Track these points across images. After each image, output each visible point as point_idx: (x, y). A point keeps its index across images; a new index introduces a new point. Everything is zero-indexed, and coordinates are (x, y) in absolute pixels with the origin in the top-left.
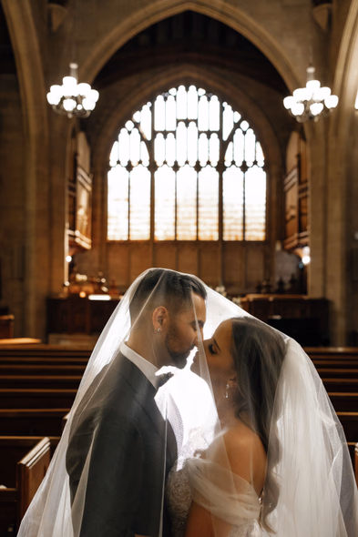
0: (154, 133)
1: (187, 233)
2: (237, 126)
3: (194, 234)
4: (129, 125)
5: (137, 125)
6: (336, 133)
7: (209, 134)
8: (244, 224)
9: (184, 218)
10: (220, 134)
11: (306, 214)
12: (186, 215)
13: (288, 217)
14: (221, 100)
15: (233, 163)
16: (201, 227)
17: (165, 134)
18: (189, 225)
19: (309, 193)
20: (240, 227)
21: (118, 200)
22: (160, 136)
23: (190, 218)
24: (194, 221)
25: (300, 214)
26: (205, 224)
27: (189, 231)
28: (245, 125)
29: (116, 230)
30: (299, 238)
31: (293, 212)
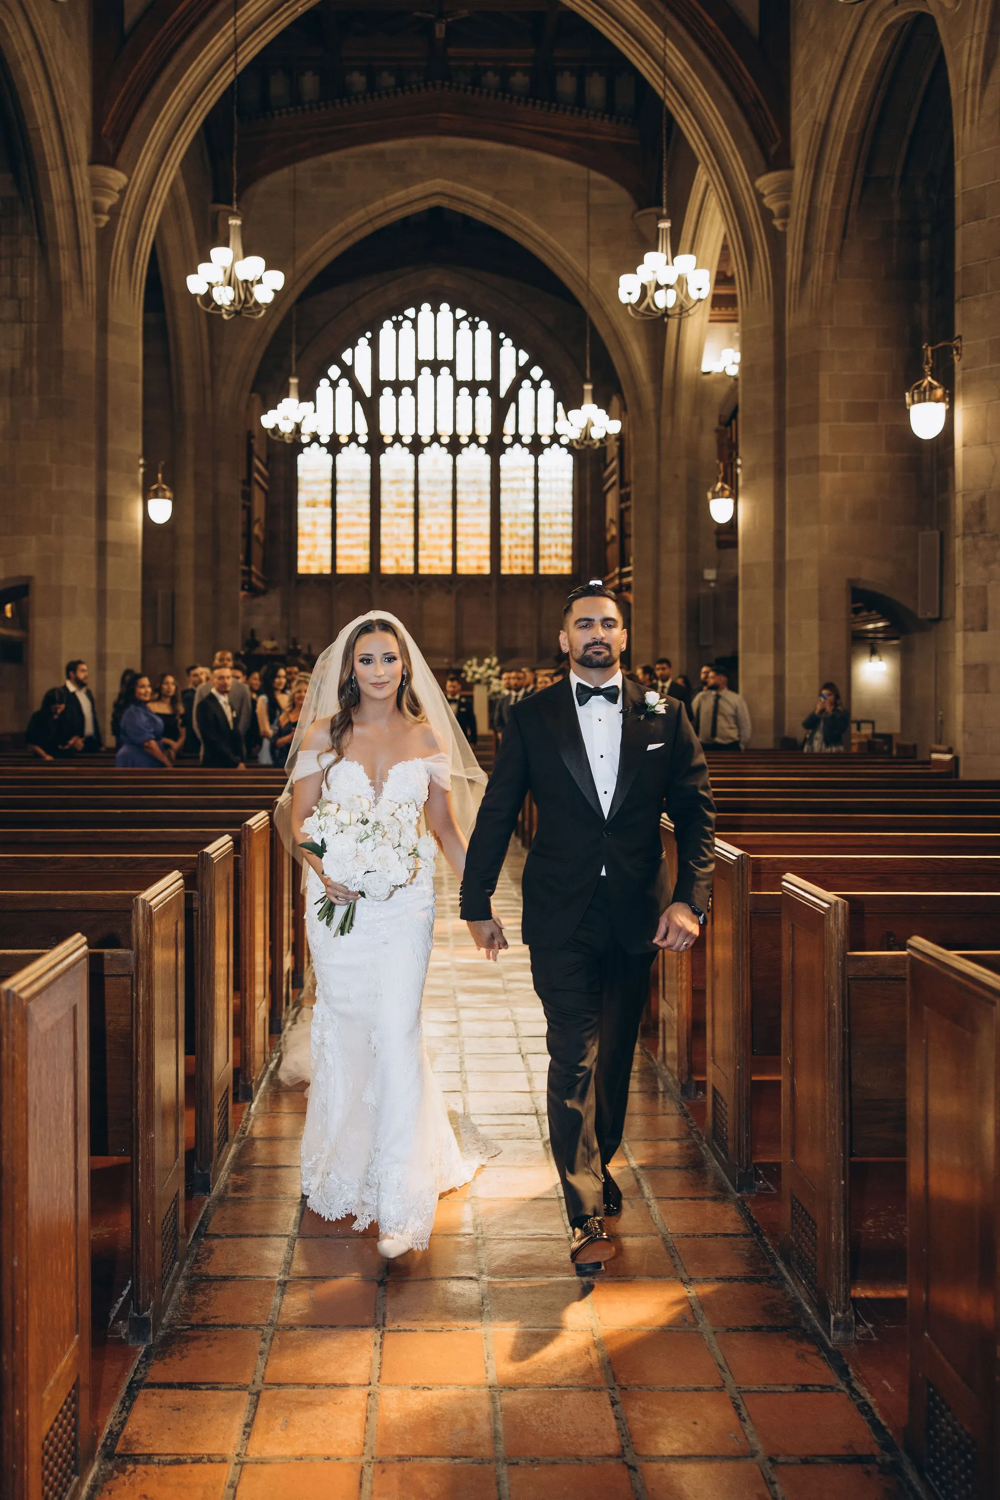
0: (378, 386)
1: (436, 562)
2: (523, 373)
3: (449, 563)
4: (334, 371)
5: (348, 372)
6: (673, 412)
7: (474, 387)
8: (536, 546)
9: (431, 536)
10: (493, 386)
11: (630, 536)
12: (435, 530)
13: (608, 537)
14: (495, 329)
15: (517, 438)
16: (460, 552)
17: (397, 386)
18: (440, 547)
19: (632, 503)
20: (529, 551)
21: (313, 504)
22: (388, 391)
23: (441, 536)
24: (448, 541)
25: (623, 535)
26: (468, 547)
27: (441, 559)
28: (536, 372)
29: (309, 558)
30: (622, 575)
31: (614, 531)
